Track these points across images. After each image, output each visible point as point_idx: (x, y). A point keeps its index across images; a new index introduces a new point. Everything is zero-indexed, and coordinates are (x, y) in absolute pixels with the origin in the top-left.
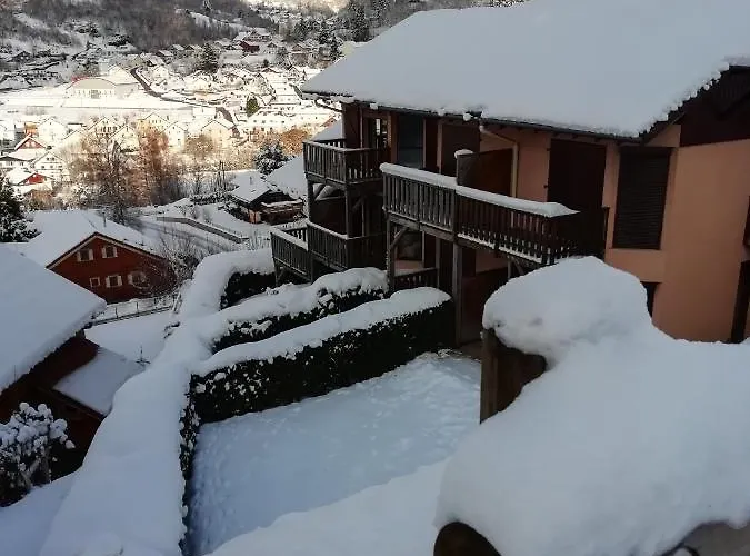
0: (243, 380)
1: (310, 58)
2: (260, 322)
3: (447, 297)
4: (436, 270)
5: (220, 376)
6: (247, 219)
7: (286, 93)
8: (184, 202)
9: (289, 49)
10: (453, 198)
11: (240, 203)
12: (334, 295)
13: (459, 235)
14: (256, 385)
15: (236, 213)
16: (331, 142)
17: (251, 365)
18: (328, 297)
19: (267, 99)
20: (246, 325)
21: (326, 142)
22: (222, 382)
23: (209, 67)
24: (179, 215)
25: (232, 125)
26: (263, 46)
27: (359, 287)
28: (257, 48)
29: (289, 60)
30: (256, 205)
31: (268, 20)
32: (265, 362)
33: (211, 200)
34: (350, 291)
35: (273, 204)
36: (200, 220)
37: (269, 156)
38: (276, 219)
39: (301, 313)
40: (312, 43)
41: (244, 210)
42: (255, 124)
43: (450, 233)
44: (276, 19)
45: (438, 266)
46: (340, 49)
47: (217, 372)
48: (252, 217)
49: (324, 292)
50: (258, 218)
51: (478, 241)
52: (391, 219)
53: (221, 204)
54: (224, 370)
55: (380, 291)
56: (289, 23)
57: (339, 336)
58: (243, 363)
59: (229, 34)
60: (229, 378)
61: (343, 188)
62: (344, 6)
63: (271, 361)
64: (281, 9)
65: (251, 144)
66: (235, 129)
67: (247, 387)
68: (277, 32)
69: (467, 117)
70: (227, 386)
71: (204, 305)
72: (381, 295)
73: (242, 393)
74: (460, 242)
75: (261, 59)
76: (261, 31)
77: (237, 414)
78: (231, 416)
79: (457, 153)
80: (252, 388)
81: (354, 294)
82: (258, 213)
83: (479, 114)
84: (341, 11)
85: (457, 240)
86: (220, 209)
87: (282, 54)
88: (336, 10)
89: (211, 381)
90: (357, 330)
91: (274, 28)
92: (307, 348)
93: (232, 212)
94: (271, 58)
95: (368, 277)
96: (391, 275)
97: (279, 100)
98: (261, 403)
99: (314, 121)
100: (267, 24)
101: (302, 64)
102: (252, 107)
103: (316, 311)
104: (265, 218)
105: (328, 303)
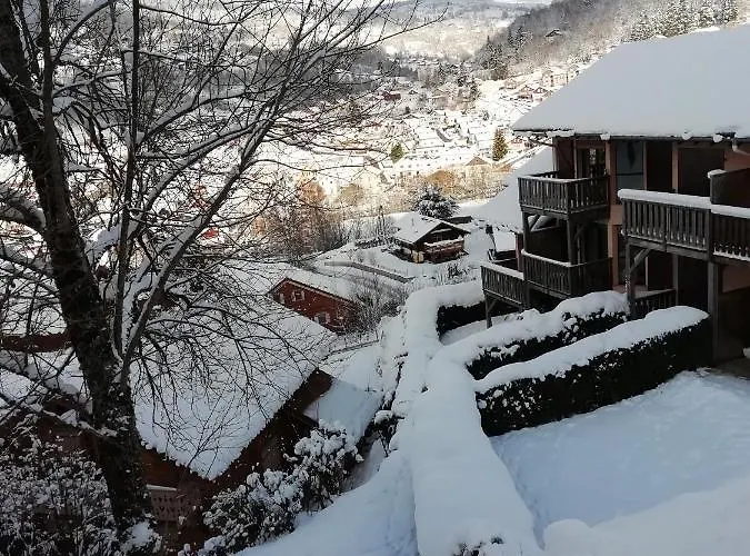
0: (518, 397)
1: (450, 101)
2: (508, 347)
3: (705, 315)
4: (674, 291)
5: (498, 393)
6: (411, 259)
7: (428, 136)
8: (349, 246)
9: (429, 95)
10: (707, 218)
11: (403, 244)
12: (579, 319)
13: (716, 253)
14: (530, 401)
15: (400, 254)
16: (544, 175)
17: (525, 383)
18: (572, 320)
19: (411, 144)
20: (495, 349)
21: (539, 175)
22: (501, 398)
23: (356, 118)
24: (347, 260)
25: (380, 172)
26: (404, 95)
27: (602, 310)
28: (398, 97)
29: (429, 105)
30: (419, 245)
31: (406, 69)
32: (537, 380)
33: (374, 244)
34: (593, 315)
35: (435, 244)
36: (366, 263)
37: (427, 198)
38: (439, 257)
39: (547, 337)
40: (450, 85)
41: (408, 251)
42: (402, 170)
43: (705, 252)
44: (414, 67)
45: (676, 287)
46: (479, 88)
47: (495, 389)
48: (415, 257)
49: (568, 316)
50: (422, 258)
51: (739, 257)
52: (631, 242)
53: (386, 246)
54: (501, 388)
55: (622, 314)
56: (428, 70)
57: (602, 356)
58: (518, 381)
59: (370, 86)
60: (507, 395)
61: (566, 217)
62: (480, 47)
63: (543, 379)
64: (418, 57)
65: (399, 188)
66: (383, 177)
67: (522, 403)
68: (416, 79)
69: (718, 139)
70: (505, 403)
71: (426, 336)
72: (624, 317)
73: (518, 409)
74: (718, 260)
75: (403, 106)
76: (402, 80)
77: (515, 429)
78: (509, 430)
79: (710, 174)
80: (527, 404)
81: (597, 316)
82: (421, 253)
83: (732, 135)
84: (477, 53)
85: (713, 258)
86: (384, 251)
87: (423, 99)
88: (471, 52)
89: (490, 398)
90: (620, 350)
91: (413, 76)
92: (575, 366)
93: (397, 253)
94: (412, 105)
95: (609, 301)
96: (631, 298)
97: (422, 144)
98: (536, 419)
99: (457, 161)
100: (406, 73)
101: (442, 107)
102: (396, 154)
103: (561, 334)
104: (428, 257)
105: (573, 326)
